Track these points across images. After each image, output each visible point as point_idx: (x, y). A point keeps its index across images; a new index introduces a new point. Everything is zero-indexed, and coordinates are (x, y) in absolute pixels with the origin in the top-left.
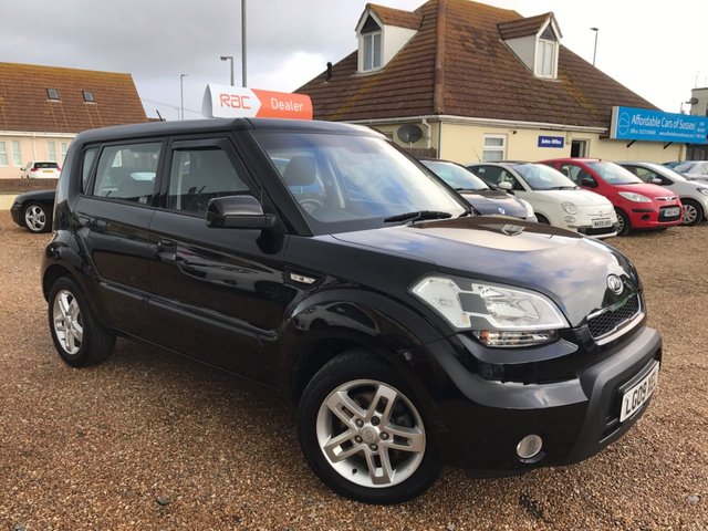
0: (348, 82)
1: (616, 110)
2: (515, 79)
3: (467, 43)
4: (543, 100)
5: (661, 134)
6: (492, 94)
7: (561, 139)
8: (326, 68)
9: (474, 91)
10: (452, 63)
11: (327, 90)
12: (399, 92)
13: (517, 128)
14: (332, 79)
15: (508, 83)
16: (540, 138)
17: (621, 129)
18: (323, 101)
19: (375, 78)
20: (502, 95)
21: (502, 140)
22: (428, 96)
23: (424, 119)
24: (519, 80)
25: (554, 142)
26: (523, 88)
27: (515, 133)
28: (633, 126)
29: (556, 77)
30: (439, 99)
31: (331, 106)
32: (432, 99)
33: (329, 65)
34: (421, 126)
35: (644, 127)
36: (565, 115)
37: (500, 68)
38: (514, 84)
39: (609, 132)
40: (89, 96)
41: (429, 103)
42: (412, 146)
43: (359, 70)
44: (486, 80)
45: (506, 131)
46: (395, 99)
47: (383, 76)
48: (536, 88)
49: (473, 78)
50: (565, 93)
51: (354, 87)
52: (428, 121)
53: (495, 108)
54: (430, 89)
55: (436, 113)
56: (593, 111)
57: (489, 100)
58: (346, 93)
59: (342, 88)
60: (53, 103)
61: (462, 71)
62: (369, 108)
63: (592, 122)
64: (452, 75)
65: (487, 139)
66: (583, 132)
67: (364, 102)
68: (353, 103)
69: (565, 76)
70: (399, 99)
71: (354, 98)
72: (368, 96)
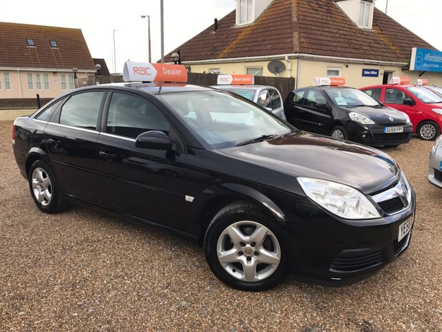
0: (230, 32)
1: (414, 50)
2: (345, 29)
3: (312, 4)
4: (365, 44)
5: (441, 67)
6: (331, 39)
7: (377, 71)
8: (214, 22)
9: (320, 38)
10: (302, 17)
11: (215, 37)
12: (267, 38)
13: (349, 63)
14: (217, 30)
15: (341, 32)
16: (364, 70)
17: (417, 64)
18: (211, 45)
19: (248, 29)
20: (337, 40)
21: (338, 71)
22: (289, 40)
23: (286, 56)
24: (348, 29)
25: (373, 73)
26: (351, 36)
27: (347, 66)
28: (425, 62)
29: (371, 28)
30: (296, 42)
32: (292, 42)
33: (216, 20)
34: (282, 61)
35: (432, 62)
36: (380, 54)
37: (334, 21)
38: (345, 32)
39: (409, 66)
40: (54, 44)
41: (289, 45)
42: (278, 75)
43: (237, 23)
44: (326, 29)
45: (342, 65)
46: (264, 43)
47: (255, 27)
48: (360, 35)
49: (318, 28)
50: (378, 38)
51: (234, 35)
52: (289, 58)
53: (334, 49)
54: (289, 35)
55: (296, 53)
56: (397, 51)
57: (330, 43)
58: (228, 39)
59: (225, 36)
60: (30, 48)
61: (310, 23)
62: (246, 49)
63: (398, 59)
64: (304, 26)
65: (328, 71)
66: (391, 66)
67: (241, 45)
68: (234, 46)
69: (377, 28)
70: (267, 42)
71: (234, 42)
72: (244, 41)
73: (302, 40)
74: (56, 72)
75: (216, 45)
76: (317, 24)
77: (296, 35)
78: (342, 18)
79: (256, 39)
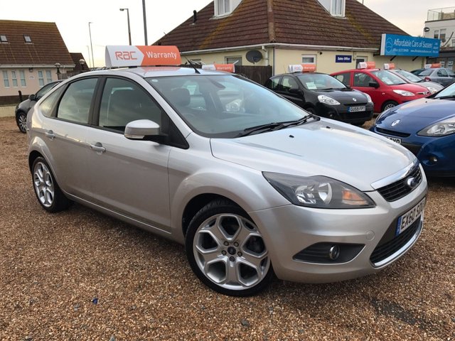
0: (209, 23)
1: (384, 36)
2: (319, 18)
4: (338, 31)
5: (412, 51)
6: (306, 28)
7: (350, 57)
8: (193, 14)
9: (294, 27)
10: (278, 8)
11: (195, 29)
12: (244, 29)
13: (323, 50)
14: (197, 21)
15: (315, 21)
16: (337, 57)
17: (387, 49)
18: (192, 37)
19: (227, 20)
20: (311, 28)
21: (313, 58)
22: (265, 30)
23: (263, 45)
24: (322, 18)
25: (346, 59)
26: (324, 24)
27: (321, 53)
28: (394, 47)
29: (344, 16)
30: (271, 32)
32: (268, 32)
33: (195, 12)
34: (260, 51)
35: (401, 47)
36: (352, 40)
37: (309, 11)
38: (318, 21)
39: (380, 51)
40: (28, 39)
41: (266, 35)
42: (256, 64)
43: (215, 15)
44: (300, 19)
45: (316, 53)
46: (242, 33)
47: (233, 19)
48: (333, 23)
49: (292, 18)
50: (351, 26)
51: (213, 26)
52: (266, 47)
53: (308, 37)
54: (265, 26)
55: (272, 42)
56: (369, 38)
57: (304, 32)
58: (208, 31)
59: (205, 27)
60: (4, 45)
61: (285, 13)
62: (225, 40)
63: (369, 45)
64: (279, 16)
65: (303, 58)
66: (364, 51)
67: (221, 36)
68: (213, 37)
69: (350, 15)
70: (245, 33)
71: (214, 33)
72: (223, 32)
73: (277, 30)
74: (32, 68)
75: (196, 36)
76: (292, 14)
77: (271, 25)
78: (315, 7)
79: (234, 30)
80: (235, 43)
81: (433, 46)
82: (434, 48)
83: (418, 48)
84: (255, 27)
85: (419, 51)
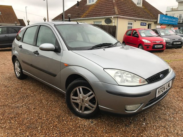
0: (85, 7)
1: (159, 15)
4: (141, 12)
5: (169, 22)
6: (129, 10)
7: (146, 23)
8: (77, 3)
9: (124, 9)
11: (78, 9)
12: (102, 9)
13: (136, 20)
14: (79, 6)
15: (131, 7)
16: (141, 23)
18: (77, 12)
19: (93, 6)
20: (131, 10)
21: (132, 23)
22: (113, 10)
24: (134, 6)
25: (144, 24)
26: (135, 9)
27: (135, 21)
28: (163, 20)
29: (142, 6)
30: (116, 11)
31: (81, 14)
32: (114, 11)
34: (111, 19)
35: (165, 20)
36: (147, 16)
37: (129, 3)
39: (157, 21)
41: (113, 12)
42: (109, 25)
43: (87, 3)
44: (126, 6)
45: (133, 21)
46: (101, 11)
47: (96, 5)
48: (138, 9)
49: (123, 5)
50: (145, 10)
51: (87, 8)
52: (114, 17)
53: (130, 14)
54: (113, 8)
55: (117, 15)
56: (152, 16)
57: (128, 12)
58: (85, 10)
59: (83, 9)
62: (93, 14)
63: (153, 19)
64: (118, 4)
65: (128, 23)
66: (151, 21)
67: (91, 12)
68: (88, 13)
69: (144, 6)
70: (103, 11)
71: (88, 11)
72: (92, 11)
73: (119, 10)
75: (79, 12)
76: (123, 4)
77: (116, 8)
79: (98, 10)
80: (99, 15)
81: (176, 20)
82: (176, 21)
83: (171, 21)
84: (108, 9)
85: (171, 22)
